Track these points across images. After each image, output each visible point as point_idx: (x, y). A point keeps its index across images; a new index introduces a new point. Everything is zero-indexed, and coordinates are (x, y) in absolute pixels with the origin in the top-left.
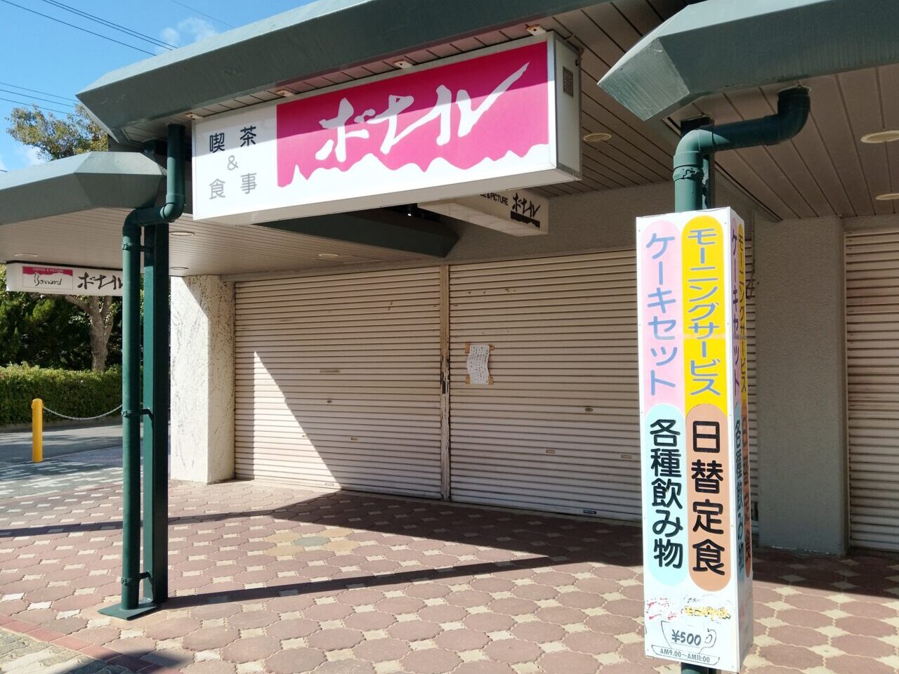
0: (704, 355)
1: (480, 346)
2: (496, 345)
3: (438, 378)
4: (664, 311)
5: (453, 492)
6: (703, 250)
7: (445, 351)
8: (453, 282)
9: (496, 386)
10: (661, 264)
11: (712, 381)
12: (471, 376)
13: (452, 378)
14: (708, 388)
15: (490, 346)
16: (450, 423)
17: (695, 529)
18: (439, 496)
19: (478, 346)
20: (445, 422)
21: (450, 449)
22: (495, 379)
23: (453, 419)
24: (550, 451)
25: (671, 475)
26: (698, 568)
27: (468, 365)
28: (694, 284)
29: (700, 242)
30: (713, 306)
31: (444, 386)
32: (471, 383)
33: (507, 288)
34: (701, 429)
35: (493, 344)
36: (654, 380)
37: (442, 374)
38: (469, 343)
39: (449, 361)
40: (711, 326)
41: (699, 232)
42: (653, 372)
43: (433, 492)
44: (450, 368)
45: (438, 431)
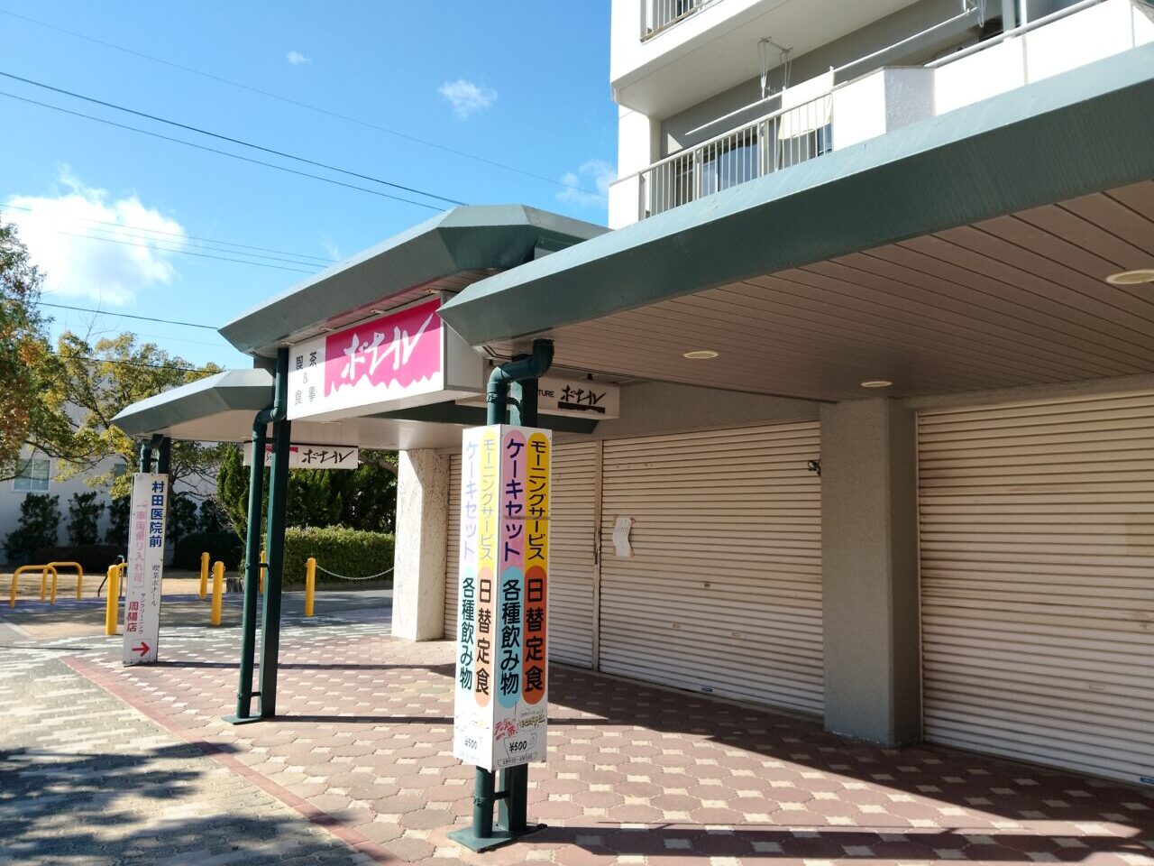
1: (624, 519)
2: (637, 519)
3: (592, 549)
5: (602, 662)
7: (598, 523)
8: (606, 456)
9: (636, 558)
12: (617, 548)
13: (603, 550)
15: (632, 519)
16: (600, 593)
18: (590, 665)
19: (622, 519)
20: (597, 592)
21: (600, 619)
22: (636, 551)
23: (603, 590)
24: (676, 626)
27: (613, 538)
31: (598, 556)
32: (616, 555)
33: (646, 463)
35: (634, 517)
37: (595, 546)
38: (616, 516)
39: (601, 533)
43: (586, 661)
44: (601, 540)
45: (590, 601)
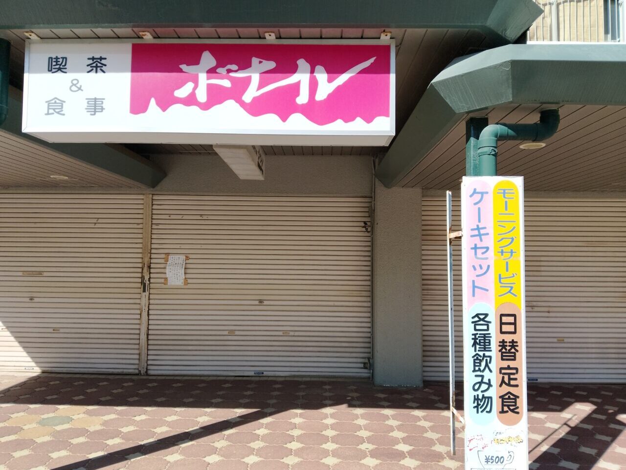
0: (507, 270)
2: (191, 256)
4: (481, 240)
6: (506, 202)
7: (146, 260)
8: (154, 207)
9: (190, 286)
10: (479, 209)
11: (512, 288)
12: (169, 279)
13: (152, 281)
14: (509, 292)
15: (187, 257)
16: (148, 315)
17: (501, 386)
18: (137, 371)
19: (176, 257)
20: (145, 314)
21: (148, 335)
22: (189, 281)
23: (151, 312)
24: (232, 333)
25: (485, 350)
26: (503, 412)
27: (167, 271)
28: (500, 224)
29: (504, 197)
30: (513, 239)
31: (144, 286)
32: (168, 284)
33: (201, 215)
34: (505, 319)
35: (188, 255)
36: (474, 287)
37: (143, 278)
38: (168, 254)
39: (149, 267)
40: (512, 252)
41: (504, 190)
42: (473, 281)
43: (131, 369)
44: (150, 273)
45: (138, 322)
